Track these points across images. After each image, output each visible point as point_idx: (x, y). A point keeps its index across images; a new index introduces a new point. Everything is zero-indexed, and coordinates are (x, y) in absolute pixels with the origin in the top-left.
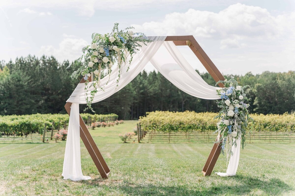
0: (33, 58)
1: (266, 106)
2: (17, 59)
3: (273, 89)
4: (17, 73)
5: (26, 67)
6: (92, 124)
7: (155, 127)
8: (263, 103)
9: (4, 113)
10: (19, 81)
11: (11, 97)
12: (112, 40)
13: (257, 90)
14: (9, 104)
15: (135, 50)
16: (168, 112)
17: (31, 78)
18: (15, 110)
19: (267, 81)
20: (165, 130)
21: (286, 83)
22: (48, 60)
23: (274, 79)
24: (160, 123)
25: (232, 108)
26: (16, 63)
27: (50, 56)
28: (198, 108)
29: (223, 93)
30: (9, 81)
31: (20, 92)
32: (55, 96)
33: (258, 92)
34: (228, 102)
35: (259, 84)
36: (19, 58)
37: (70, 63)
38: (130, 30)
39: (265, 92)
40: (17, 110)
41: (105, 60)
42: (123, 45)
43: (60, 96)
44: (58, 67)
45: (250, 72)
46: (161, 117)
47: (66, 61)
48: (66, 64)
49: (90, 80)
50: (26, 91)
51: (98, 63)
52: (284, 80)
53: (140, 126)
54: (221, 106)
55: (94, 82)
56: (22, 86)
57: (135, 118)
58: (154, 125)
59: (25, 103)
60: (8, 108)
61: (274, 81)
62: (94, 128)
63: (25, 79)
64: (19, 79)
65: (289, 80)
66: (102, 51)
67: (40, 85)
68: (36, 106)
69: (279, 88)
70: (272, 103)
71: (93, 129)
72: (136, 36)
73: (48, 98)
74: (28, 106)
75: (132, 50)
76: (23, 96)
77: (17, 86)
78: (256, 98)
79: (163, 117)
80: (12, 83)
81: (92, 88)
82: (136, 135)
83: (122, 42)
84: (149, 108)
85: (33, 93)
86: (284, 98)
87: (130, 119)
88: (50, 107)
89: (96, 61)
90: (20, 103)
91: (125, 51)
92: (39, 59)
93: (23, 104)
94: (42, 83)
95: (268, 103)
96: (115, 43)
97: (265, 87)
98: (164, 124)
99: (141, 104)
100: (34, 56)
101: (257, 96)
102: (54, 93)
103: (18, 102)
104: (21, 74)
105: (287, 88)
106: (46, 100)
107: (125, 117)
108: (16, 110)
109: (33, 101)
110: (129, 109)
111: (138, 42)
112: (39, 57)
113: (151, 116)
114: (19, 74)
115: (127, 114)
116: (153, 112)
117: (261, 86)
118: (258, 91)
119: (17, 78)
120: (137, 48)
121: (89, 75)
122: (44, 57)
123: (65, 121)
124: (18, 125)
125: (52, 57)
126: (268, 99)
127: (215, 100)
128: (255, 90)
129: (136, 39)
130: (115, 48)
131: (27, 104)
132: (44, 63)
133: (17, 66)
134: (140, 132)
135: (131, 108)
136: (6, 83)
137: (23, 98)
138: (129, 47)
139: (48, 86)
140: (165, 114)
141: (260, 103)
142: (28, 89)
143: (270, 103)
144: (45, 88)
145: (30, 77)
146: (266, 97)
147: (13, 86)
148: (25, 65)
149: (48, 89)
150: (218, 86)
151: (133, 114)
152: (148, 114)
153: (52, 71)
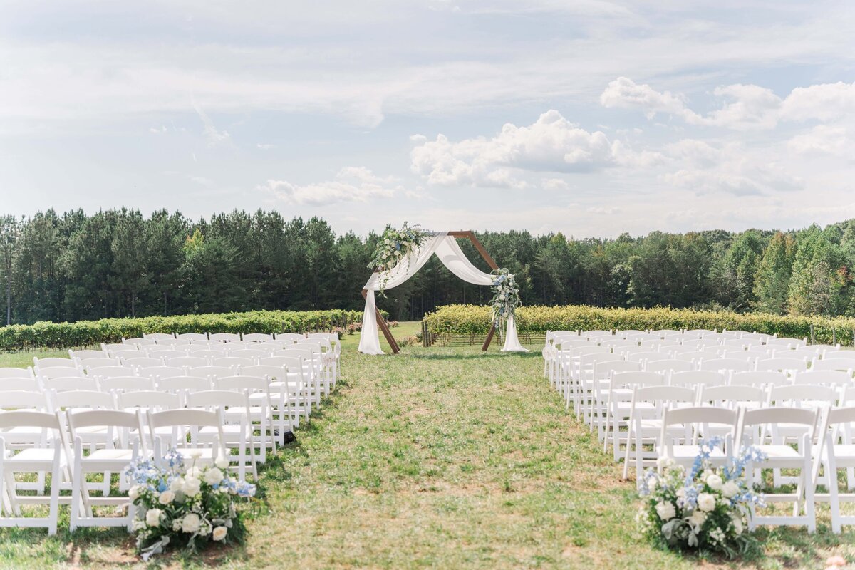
0: (241, 215)
1: (650, 295)
2: (215, 216)
3: (661, 265)
4: (215, 242)
5: (231, 231)
6: (348, 328)
7: (449, 327)
8: (643, 290)
9: (194, 309)
10: (219, 255)
11: (206, 282)
12: (402, 236)
13: (632, 266)
14: (203, 295)
15: (422, 245)
16: (471, 306)
17: (239, 250)
18: (213, 304)
19: (649, 250)
20: (464, 331)
21: (683, 254)
22: (266, 219)
23: (664, 247)
24: (458, 321)
25: (503, 293)
26: (213, 224)
27: (271, 212)
28: (528, 299)
29: (496, 280)
30: (201, 256)
31: (221, 275)
32: (279, 280)
33: (634, 271)
34: (500, 288)
35: (636, 257)
36: (217, 216)
37: (305, 222)
38: (417, 227)
39: (646, 271)
40: (218, 305)
41: (397, 253)
42: (412, 240)
43: (288, 281)
44: (284, 230)
45: (627, 233)
46: (458, 313)
47: (297, 218)
48: (296, 225)
49: (383, 270)
50: (231, 272)
51: (390, 256)
52: (680, 249)
53: (427, 325)
54: (494, 292)
55: (387, 272)
56: (224, 264)
57: (417, 318)
58: (448, 325)
59: (229, 293)
60: (201, 302)
61: (663, 251)
62: (351, 331)
63: (230, 252)
64: (219, 252)
65: (689, 249)
66: (393, 245)
67: (254, 262)
68: (248, 298)
69: (671, 263)
70: (659, 290)
71: (351, 334)
72: (422, 231)
73: (268, 284)
74: (236, 298)
75: (419, 245)
76: (227, 282)
77: (216, 264)
78: (631, 281)
79: (461, 314)
80: (208, 260)
81: (385, 277)
82: (420, 341)
83: (411, 238)
84: (441, 300)
85: (243, 275)
86: (680, 281)
87: (409, 320)
88: (271, 300)
89: (389, 254)
90: (222, 292)
91: (414, 245)
92: (252, 216)
93: (226, 294)
94: (258, 259)
95: (652, 290)
96: (405, 239)
97: (646, 261)
98: (463, 322)
99: (428, 293)
100: (244, 212)
101: (633, 277)
102: (277, 276)
103: (217, 292)
104: (223, 243)
105: (686, 263)
106: (264, 288)
107: (399, 317)
108: (215, 305)
109: (244, 290)
110: (406, 301)
111: (424, 237)
112: (251, 212)
113: (443, 312)
114: (219, 243)
115: (404, 311)
116: (447, 306)
117: (640, 260)
118: (635, 269)
119: (216, 250)
120: (424, 242)
121: (382, 266)
122: (260, 213)
123: (310, 320)
124: (242, 326)
125: (273, 213)
126: (651, 282)
127: (490, 286)
128: (629, 268)
129: (423, 235)
130: (405, 243)
131: (233, 295)
132: (261, 224)
133: (214, 230)
134: (427, 335)
135: (410, 300)
136: (197, 259)
137: (226, 284)
138: (417, 242)
139: (267, 263)
140: (466, 309)
141: (637, 290)
142: (235, 268)
143: (655, 289)
144: (262, 267)
145: (238, 248)
146: (648, 278)
147: (209, 263)
148: (229, 228)
149: (267, 269)
150: (492, 274)
151: (414, 312)
152: (438, 309)
153: (274, 237)
